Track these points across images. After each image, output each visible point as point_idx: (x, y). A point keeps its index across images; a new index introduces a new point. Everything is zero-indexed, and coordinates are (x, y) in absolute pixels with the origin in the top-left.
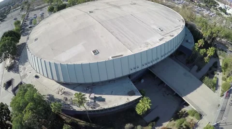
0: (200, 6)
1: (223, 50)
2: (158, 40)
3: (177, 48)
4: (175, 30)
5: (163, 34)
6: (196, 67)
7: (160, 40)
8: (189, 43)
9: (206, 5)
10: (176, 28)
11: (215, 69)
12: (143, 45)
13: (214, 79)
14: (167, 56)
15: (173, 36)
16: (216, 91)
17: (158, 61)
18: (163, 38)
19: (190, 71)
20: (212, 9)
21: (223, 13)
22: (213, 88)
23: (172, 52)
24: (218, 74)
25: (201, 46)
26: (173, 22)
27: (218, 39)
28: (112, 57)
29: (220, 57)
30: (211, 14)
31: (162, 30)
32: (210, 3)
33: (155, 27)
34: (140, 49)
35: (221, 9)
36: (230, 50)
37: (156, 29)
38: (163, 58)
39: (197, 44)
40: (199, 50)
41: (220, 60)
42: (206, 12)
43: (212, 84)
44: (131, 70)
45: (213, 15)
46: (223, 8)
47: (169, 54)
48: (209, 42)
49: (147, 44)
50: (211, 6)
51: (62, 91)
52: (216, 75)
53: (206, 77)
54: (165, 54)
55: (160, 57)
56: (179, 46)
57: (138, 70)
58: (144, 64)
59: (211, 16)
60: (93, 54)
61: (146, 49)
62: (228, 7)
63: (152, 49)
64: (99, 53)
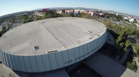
0: (114, 20)
1: (133, 42)
2: (88, 39)
3: (103, 44)
4: (101, 32)
5: (92, 35)
6: (118, 57)
7: (90, 39)
8: (111, 40)
9: (117, 19)
10: (101, 31)
11: (132, 55)
12: (75, 43)
13: (133, 62)
14: (96, 51)
15: (99, 36)
16: (137, 71)
17: (90, 55)
18: (92, 38)
19: (114, 60)
20: (121, 21)
21: (127, 22)
22: (134, 69)
23: (100, 47)
24: (135, 59)
25: (120, 41)
26: (99, 27)
27: (129, 36)
28: (48, 52)
29: (133, 47)
30: (121, 23)
31: (91, 32)
32: (119, 18)
33: (86, 31)
34: (73, 46)
35: (126, 20)
36: (138, 41)
37: (87, 31)
38: (94, 52)
39: (117, 40)
40: (119, 44)
41: (134, 49)
42: (118, 23)
43: (133, 67)
44: (66, 63)
45: (122, 24)
46: (127, 19)
47: (98, 49)
48: (124, 38)
49: (79, 42)
50: (120, 19)
51: (13, 76)
52: (133, 60)
53: (128, 63)
54: (95, 50)
55: (90, 52)
56: (104, 43)
57: (72, 63)
58: (77, 58)
59: (121, 24)
60: (34, 49)
61: (78, 46)
62: (130, 18)
63: (83, 45)
64: (38, 48)
